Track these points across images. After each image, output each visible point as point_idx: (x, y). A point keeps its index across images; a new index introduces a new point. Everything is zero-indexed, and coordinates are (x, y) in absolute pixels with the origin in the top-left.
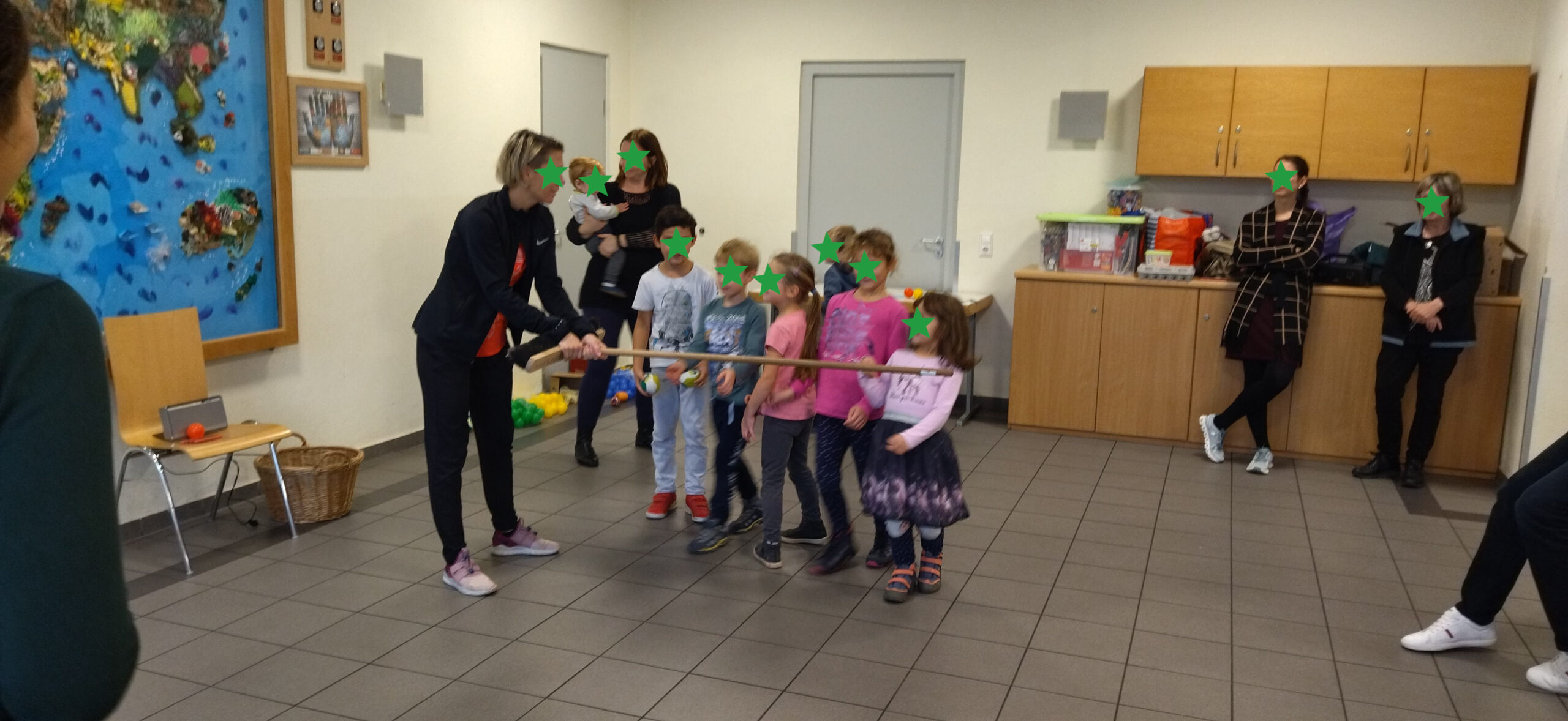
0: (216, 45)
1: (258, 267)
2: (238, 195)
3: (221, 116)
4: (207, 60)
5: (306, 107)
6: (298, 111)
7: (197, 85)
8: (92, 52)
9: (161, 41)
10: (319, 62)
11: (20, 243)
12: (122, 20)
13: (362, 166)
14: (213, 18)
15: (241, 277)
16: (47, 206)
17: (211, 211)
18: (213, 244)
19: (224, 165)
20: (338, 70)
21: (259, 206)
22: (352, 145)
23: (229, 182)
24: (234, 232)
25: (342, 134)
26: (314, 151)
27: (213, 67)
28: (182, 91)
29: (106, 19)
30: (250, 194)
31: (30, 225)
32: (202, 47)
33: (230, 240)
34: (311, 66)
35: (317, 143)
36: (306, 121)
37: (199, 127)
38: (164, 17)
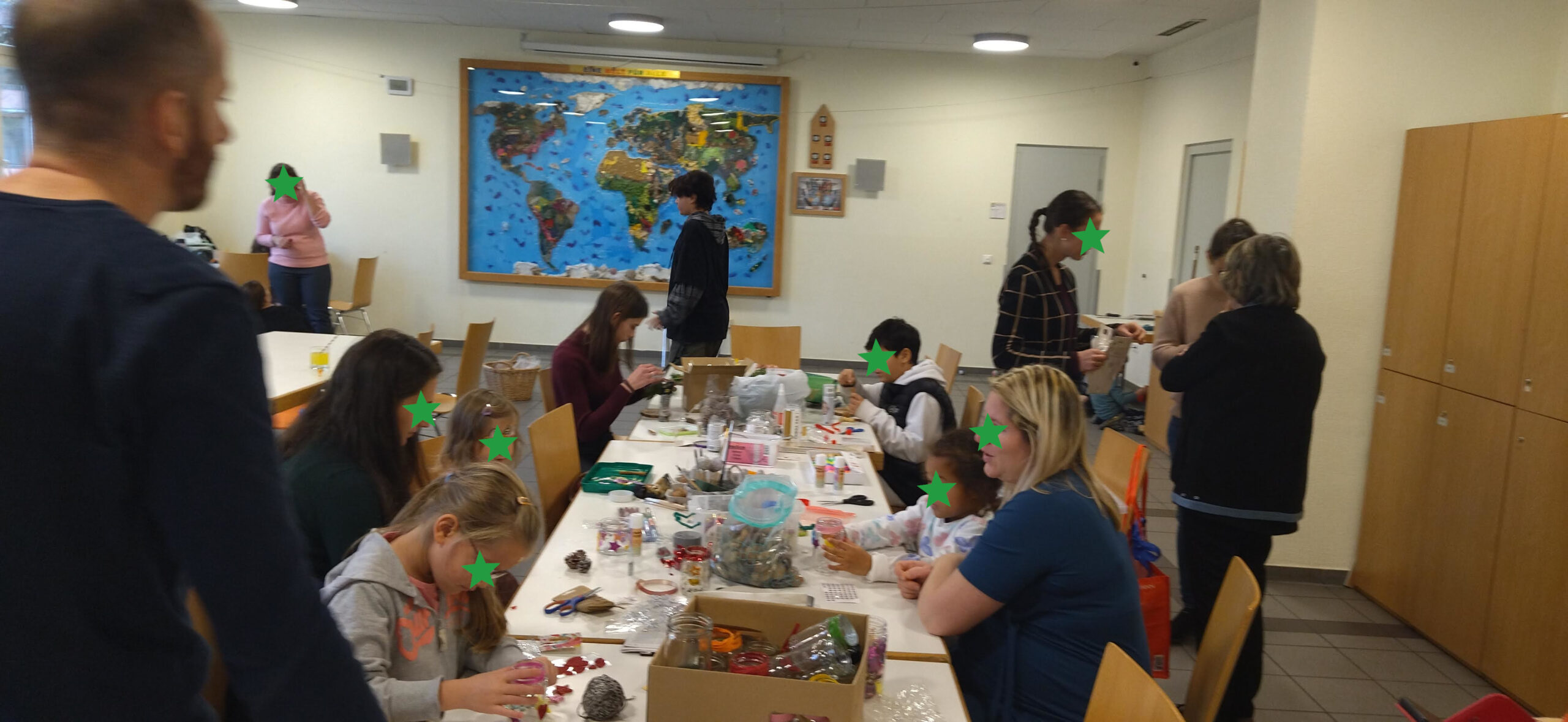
0: (751, 160)
1: (764, 259)
2: (756, 225)
3: (751, 190)
4: (745, 167)
5: (804, 187)
6: (799, 189)
7: (737, 177)
8: (687, 165)
9: (720, 159)
10: (817, 165)
11: (651, 235)
12: (702, 152)
13: (842, 216)
14: (748, 148)
15: (754, 262)
16: (663, 223)
17: (739, 231)
18: (740, 245)
19: (750, 212)
20: (830, 168)
21: (768, 231)
22: (835, 205)
23: (752, 219)
24: (751, 241)
25: (828, 200)
26: (808, 207)
27: (747, 170)
28: (729, 180)
29: (693, 152)
30: (763, 225)
31: (657, 229)
32: (743, 161)
33: (749, 245)
34: (811, 167)
35: (810, 204)
36: (804, 193)
37: (737, 196)
38: (723, 149)
